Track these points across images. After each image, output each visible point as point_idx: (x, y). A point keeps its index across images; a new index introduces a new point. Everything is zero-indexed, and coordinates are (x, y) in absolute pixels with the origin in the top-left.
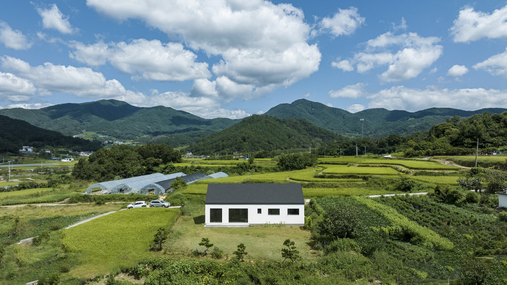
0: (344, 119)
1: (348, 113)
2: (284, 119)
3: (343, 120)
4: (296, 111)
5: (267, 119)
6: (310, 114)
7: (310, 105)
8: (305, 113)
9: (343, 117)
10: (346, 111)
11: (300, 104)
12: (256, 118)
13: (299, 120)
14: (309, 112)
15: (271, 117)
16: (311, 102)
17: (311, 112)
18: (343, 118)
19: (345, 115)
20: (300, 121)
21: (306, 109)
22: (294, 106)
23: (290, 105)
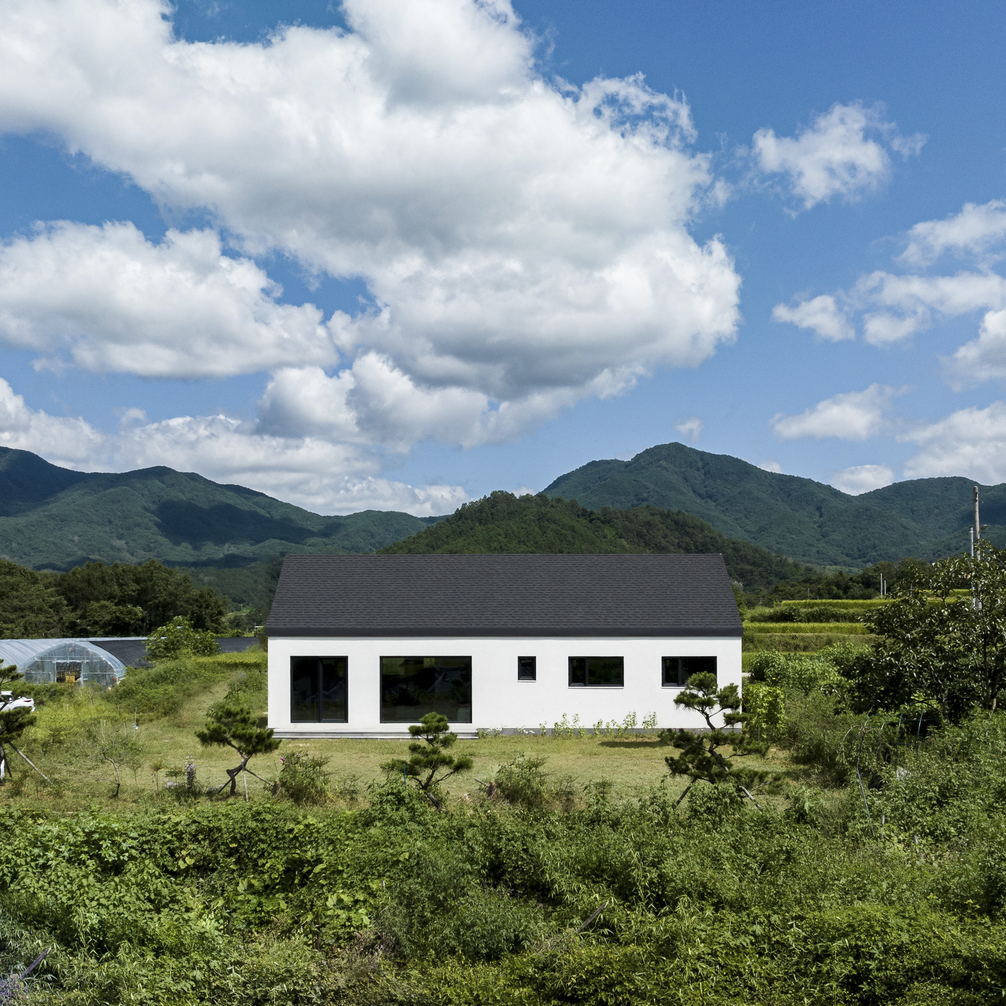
0: (821, 516)
1: (836, 494)
2: (605, 511)
3: (817, 518)
4: (649, 485)
5: (543, 509)
6: (700, 496)
7: (700, 464)
8: (682, 493)
9: (819, 509)
10: (829, 487)
11: (663, 463)
12: (504, 505)
13: (661, 514)
14: (694, 491)
15: (559, 500)
16: (702, 454)
17: (703, 491)
18: (817, 513)
19: (823, 500)
20: (665, 516)
21: (686, 479)
22: (642, 468)
23: (627, 465)
